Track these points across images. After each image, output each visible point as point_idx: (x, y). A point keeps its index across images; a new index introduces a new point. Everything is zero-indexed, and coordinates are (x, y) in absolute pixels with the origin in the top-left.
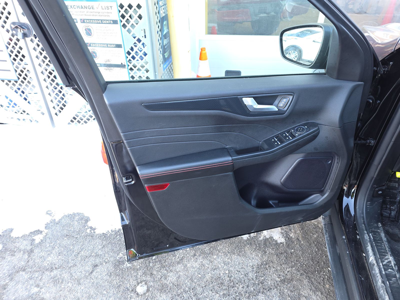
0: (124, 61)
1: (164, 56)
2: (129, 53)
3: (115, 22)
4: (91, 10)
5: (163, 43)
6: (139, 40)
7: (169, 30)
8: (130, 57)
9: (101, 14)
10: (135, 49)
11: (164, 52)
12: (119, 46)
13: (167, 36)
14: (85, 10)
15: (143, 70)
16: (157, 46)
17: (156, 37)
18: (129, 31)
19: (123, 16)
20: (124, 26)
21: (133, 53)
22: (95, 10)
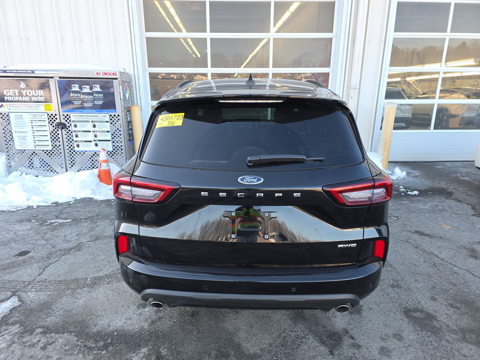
0: (110, 138)
1: (129, 138)
2: (113, 135)
3: (107, 122)
4: (97, 117)
5: (129, 132)
6: (118, 129)
7: (132, 127)
8: (113, 136)
9: (101, 119)
10: (116, 133)
11: (129, 137)
12: (108, 132)
13: (131, 129)
14: (94, 117)
15: (119, 142)
16: (126, 132)
17: (126, 128)
18: (114, 125)
19: (111, 119)
20: (111, 123)
21: (115, 135)
22: (99, 117)
